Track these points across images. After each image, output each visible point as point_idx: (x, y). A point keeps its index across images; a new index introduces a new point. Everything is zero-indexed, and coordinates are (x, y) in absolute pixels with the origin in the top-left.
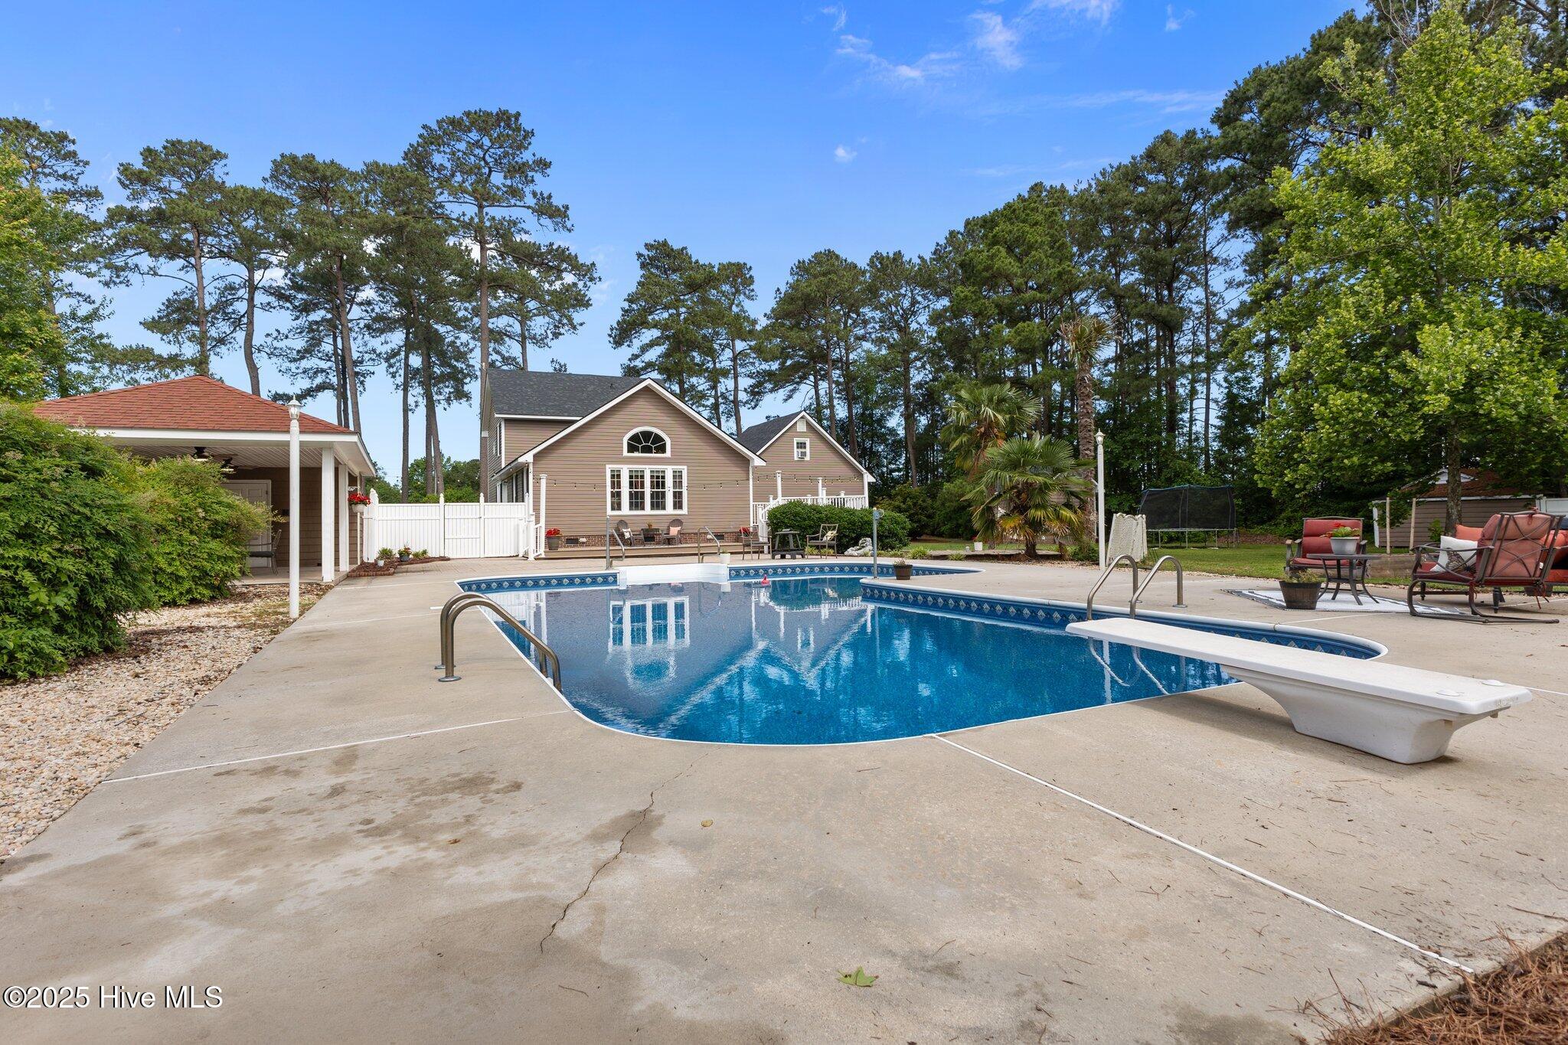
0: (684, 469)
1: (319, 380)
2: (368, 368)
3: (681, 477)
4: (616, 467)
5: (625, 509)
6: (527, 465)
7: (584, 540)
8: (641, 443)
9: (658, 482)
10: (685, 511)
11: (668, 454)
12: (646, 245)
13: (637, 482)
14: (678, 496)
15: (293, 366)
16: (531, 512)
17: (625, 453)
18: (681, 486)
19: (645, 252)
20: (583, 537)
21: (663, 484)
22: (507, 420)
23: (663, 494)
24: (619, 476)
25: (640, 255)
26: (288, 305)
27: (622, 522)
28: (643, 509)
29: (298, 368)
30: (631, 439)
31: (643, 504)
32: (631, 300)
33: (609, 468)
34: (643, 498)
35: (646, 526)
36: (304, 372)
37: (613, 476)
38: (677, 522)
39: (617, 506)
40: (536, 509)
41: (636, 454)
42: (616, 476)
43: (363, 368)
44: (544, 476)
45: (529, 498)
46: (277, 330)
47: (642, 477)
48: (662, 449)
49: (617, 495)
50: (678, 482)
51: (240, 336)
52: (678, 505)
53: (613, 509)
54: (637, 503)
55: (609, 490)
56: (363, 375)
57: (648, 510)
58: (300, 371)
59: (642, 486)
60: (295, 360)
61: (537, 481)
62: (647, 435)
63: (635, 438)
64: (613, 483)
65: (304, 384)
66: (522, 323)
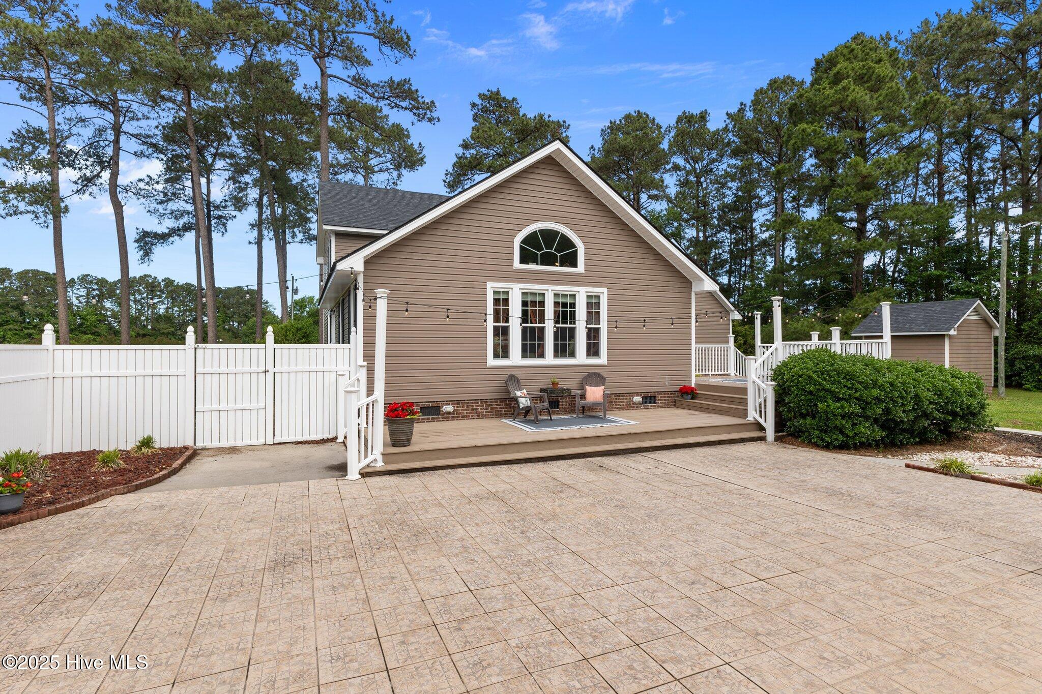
0: (604, 293)
1: (185, 220)
2: (230, 212)
3: (598, 305)
4: (502, 286)
5: (516, 357)
6: (353, 274)
7: (448, 408)
8: (540, 249)
9: (565, 313)
10: (603, 359)
11: (581, 268)
12: (480, 95)
13: (534, 312)
14: (593, 335)
15: (160, 208)
16: (361, 362)
17: (517, 264)
18: (598, 321)
19: (479, 102)
20: (448, 403)
21: (573, 315)
22: (338, 235)
23: (572, 331)
24: (506, 301)
25: (474, 105)
26: (162, 156)
27: (512, 379)
28: (542, 355)
29: (166, 210)
30: (525, 241)
31: (542, 346)
32: (466, 146)
33: (491, 287)
34: (541, 337)
35: (547, 384)
36: (172, 213)
37: (496, 301)
38: (595, 377)
39: (502, 351)
40: (369, 356)
41: (532, 267)
42: (502, 301)
43: (226, 212)
44: (381, 292)
45: (357, 335)
46: (148, 176)
47: (542, 304)
48: (571, 260)
49: (502, 333)
50: (593, 315)
51: (106, 175)
52: (593, 350)
53: (496, 356)
54: (532, 346)
55: (490, 324)
56: (225, 218)
57: (550, 359)
58: (168, 212)
59: (542, 320)
60: (162, 202)
61: (371, 302)
62: (549, 236)
63: (531, 240)
64: (496, 312)
65: (169, 223)
66: (366, 178)
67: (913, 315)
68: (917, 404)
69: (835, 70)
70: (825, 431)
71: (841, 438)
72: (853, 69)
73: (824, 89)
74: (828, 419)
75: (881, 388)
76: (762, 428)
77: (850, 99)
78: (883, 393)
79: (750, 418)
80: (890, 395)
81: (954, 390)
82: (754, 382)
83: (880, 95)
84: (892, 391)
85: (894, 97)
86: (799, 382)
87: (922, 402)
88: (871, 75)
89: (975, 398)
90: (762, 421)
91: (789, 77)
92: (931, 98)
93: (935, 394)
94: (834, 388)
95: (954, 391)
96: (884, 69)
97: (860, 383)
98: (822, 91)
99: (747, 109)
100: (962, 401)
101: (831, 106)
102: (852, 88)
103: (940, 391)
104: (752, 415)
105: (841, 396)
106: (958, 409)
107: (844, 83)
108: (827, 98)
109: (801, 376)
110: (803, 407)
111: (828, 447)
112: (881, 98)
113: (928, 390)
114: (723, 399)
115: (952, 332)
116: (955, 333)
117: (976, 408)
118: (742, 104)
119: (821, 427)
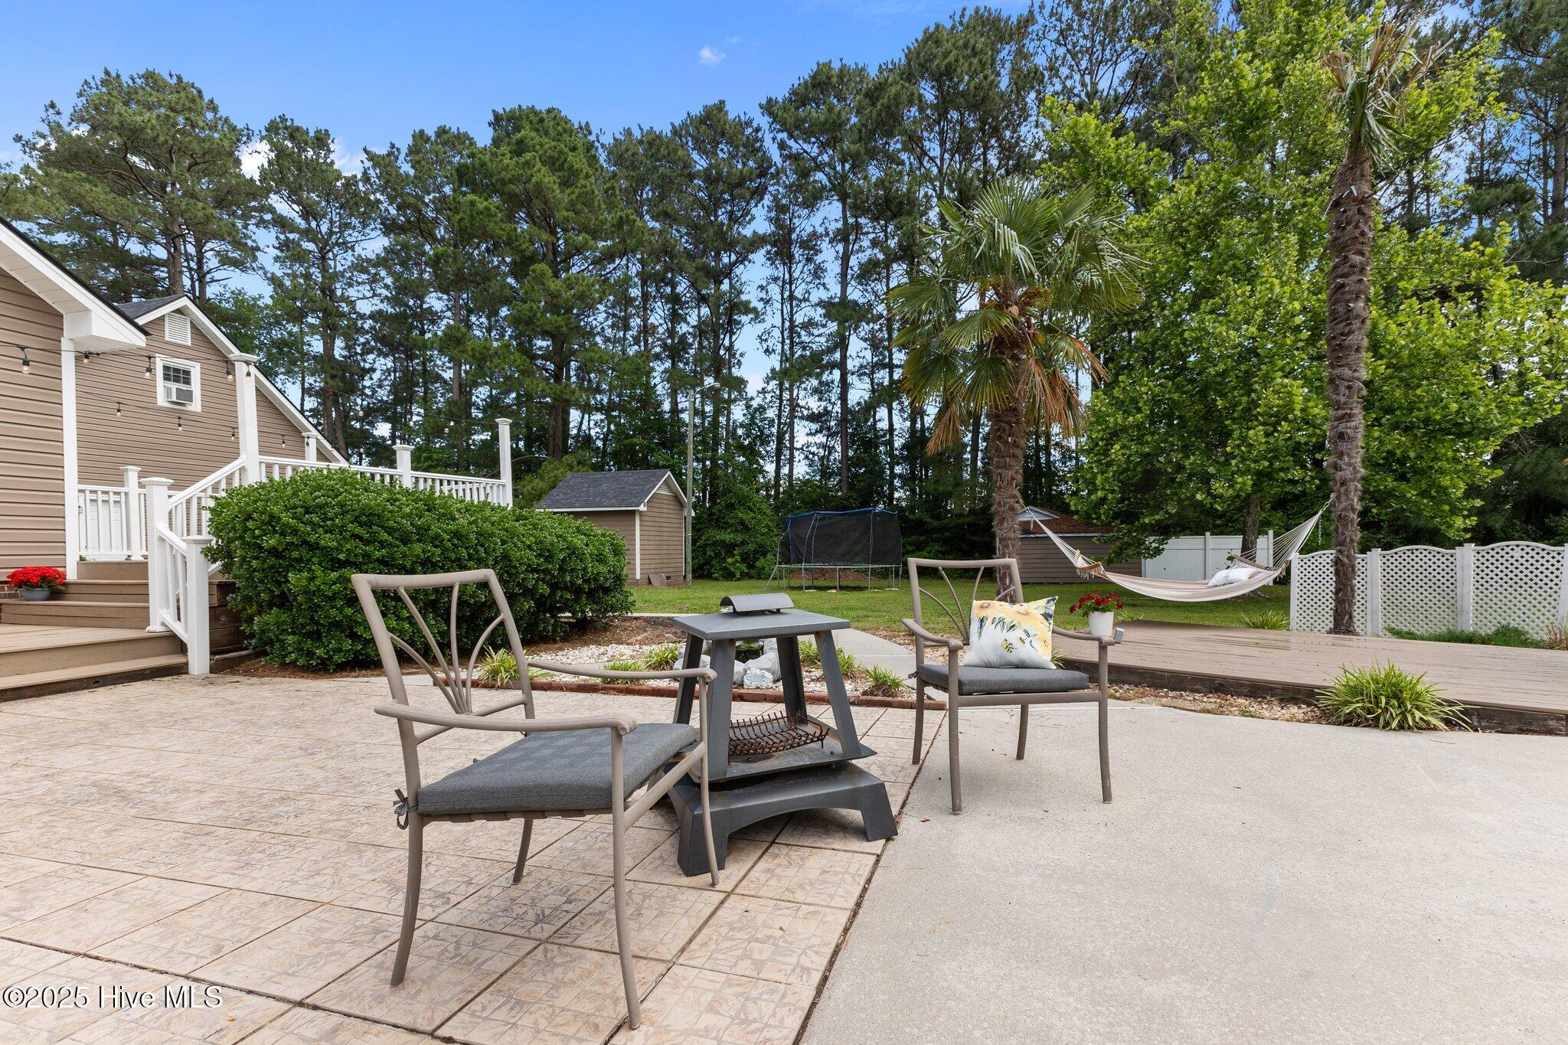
67: (604, 486)
68: (507, 572)
69: (519, 136)
70: (317, 636)
71: (347, 644)
72: (542, 145)
73: (503, 155)
74: (314, 608)
75: (436, 540)
76: (182, 648)
77: (534, 180)
78: (438, 551)
79: (155, 627)
80: (453, 556)
81: (573, 551)
82: (162, 540)
83: (573, 193)
84: (456, 546)
85: (587, 200)
86: (246, 530)
87: (515, 567)
88: (563, 163)
89: (606, 563)
90: (178, 629)
91: (466, 135)
92: (627, 216)
93: (539, 556)
94: (328, 541)
95: (574, 553)
96: (578, 161)
97: (390, 531)
98: (500, 158)
99: (402, 157)
100: (585, 569)
101: (511, 181)
102: (537, 167)
103: (549, 551)
104: (161, 617)
105: (342, 557)
106: (580, 582)
107: (528, 156)
108: (506, 168)
109: (249, 517)
110: (261, 587)
111: (323, 668)
112: (574, 196)
113: (529, 547)
114: (124, 590)
115: (642, 508)
116: (645, 509)
117: (606, 579)
118: (393, 146)
119: (303, 626)
